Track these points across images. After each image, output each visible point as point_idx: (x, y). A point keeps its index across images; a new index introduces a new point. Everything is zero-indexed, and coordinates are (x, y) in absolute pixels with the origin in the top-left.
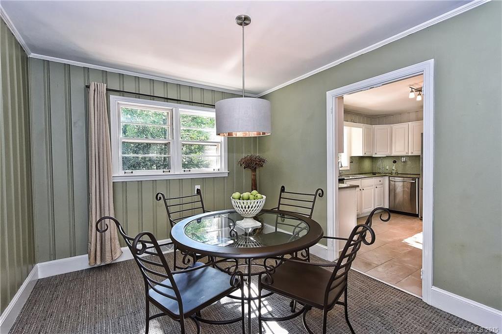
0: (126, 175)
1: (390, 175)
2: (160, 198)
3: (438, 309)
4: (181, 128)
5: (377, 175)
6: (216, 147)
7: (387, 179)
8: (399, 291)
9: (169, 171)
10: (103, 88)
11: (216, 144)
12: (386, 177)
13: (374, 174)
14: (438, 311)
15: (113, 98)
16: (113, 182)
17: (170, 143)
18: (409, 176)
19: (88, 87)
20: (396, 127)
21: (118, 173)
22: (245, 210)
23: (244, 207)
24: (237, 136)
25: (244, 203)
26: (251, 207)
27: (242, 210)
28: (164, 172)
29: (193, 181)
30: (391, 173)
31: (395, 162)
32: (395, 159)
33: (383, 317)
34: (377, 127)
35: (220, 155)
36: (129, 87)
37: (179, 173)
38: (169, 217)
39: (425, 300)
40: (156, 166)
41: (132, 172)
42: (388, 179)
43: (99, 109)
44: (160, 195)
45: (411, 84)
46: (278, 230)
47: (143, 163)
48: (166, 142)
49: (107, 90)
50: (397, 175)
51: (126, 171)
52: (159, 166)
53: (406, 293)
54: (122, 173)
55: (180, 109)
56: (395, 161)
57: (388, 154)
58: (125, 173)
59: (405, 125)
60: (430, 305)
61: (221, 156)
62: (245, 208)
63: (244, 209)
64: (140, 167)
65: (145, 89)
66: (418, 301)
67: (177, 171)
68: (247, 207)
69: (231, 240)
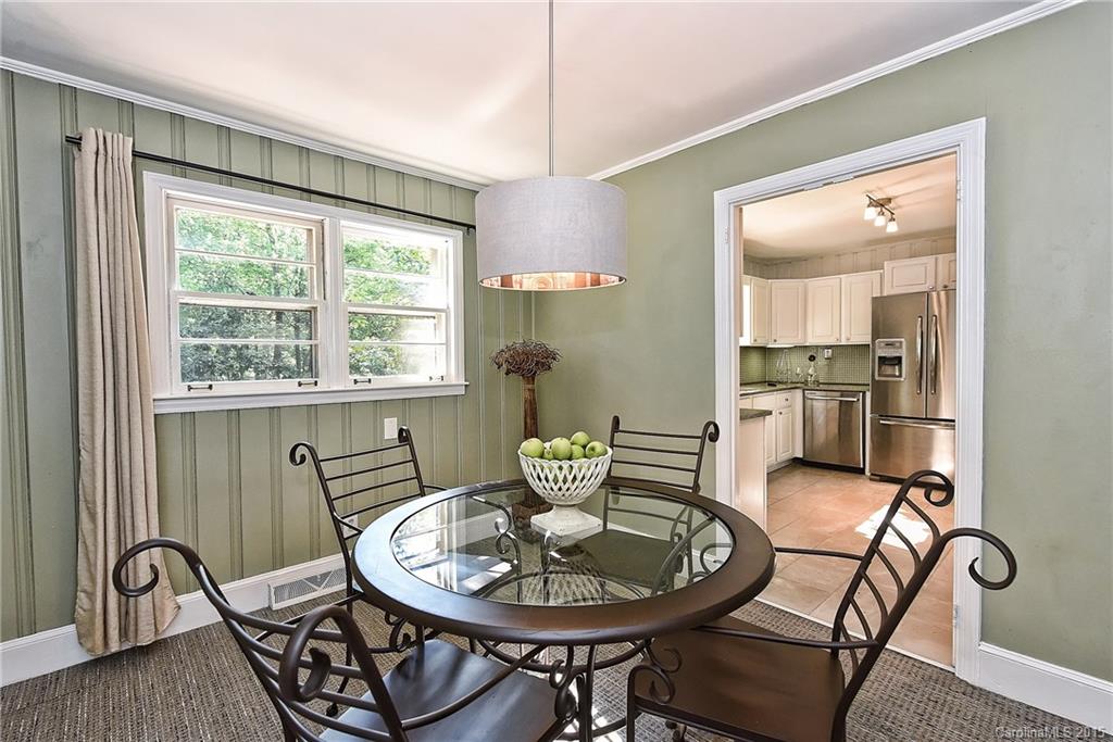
0: (193, 393)
1: (803, 385)
2: (303, 458)
3: (997, 695)
4: (346, 271)
5: (779, 386)
6: (435, 321)
7: (798, 394)
8: (899, 657)
9: (316, 383)
10: (124, 147)
11: (433, 314)
12: (797, 390)
13: (771, 384)
14: (999, 700)
15: (152, 179)
16: (155, 415)
17: (315, 308)
18: (835, 387)
19: (76, 142)
20: (814, 284)
21: (169, 388)
22: (565, 488)
23: (561, 479)
24: (524, 289)
25: (561, 468)
26: (579, 477)
27: (555, 488)
28: (300, 384)
29: (380, 407)
30: (806, 383)
31: (812, 358)
32: (811, 353)
33: (889, 730)
34: (776, 283)
35: (444, 342)
36: (201, 151)
37: (343, 389)
38: (332, 509)
39: (961, 674)
40: (256, 370)
41: (210, 387)
42: (801, 394)
43: (110, 207)
44: (301, 451)
45: (870, 189)
46: (610, 526)
47: (222, 363)
48: (305, 306)
49: (136, 154)
50: (818, 385)
51: (193, 384)
52: (263, 371)
53: (916, 660)
54: (180, 389)
55: (343, 222)
56: (811, 356)
57: (799, 341)
58: (190, 388)
59: (832, 280)
60: (977, 685)
61: (447, 344)
62: (565, 481)
63: (560, 483)
64: (212, 373)
65: (246, 161)
66: (948, 679)
67: (334, 381)
68: (570, 478)
69: (503, 560)
